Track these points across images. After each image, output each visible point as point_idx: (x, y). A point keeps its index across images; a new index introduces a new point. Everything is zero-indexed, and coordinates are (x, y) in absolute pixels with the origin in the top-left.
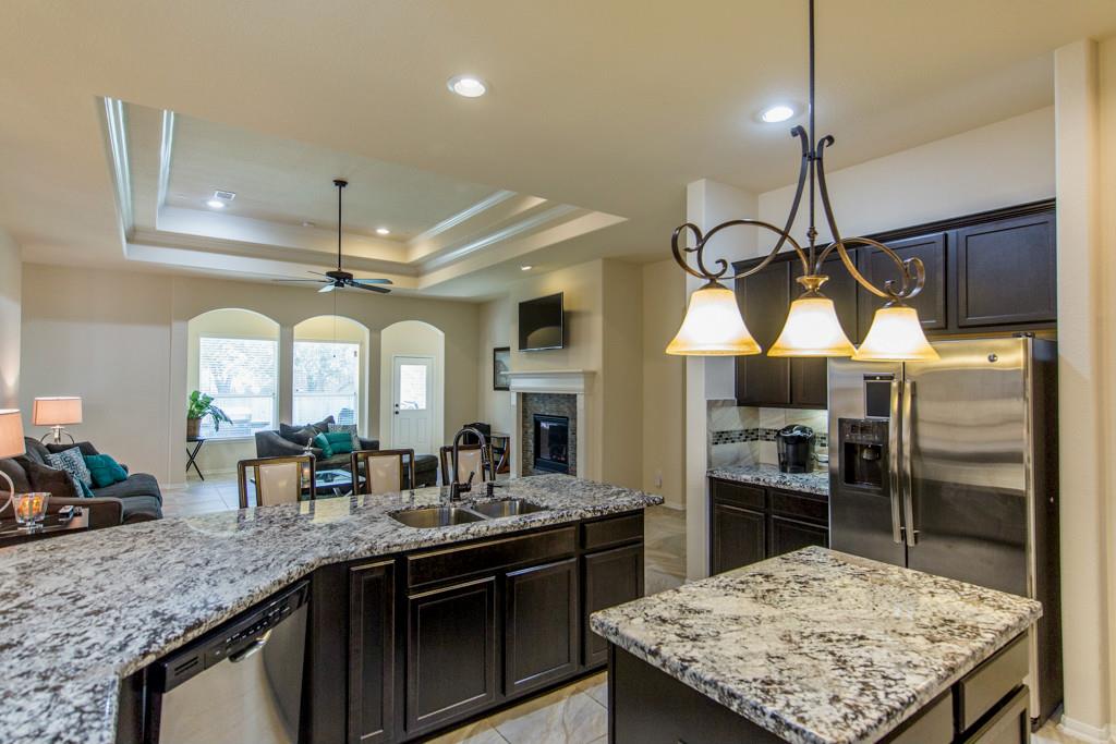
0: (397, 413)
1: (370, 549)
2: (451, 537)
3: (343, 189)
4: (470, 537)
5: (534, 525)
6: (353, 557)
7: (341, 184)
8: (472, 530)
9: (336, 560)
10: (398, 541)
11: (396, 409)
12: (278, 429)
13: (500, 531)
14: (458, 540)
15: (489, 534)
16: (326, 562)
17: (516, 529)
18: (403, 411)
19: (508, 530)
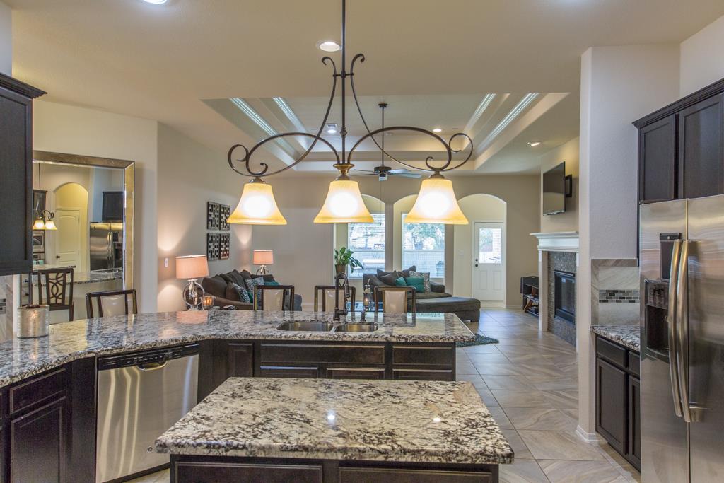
0: (477, 266)
1: (237, 335)
2: (285, 337)
3: (385, 109)
4: (298, 339)
5: (345, 339)
6: (227, 338)
7: (383, 106)
8: (299, 335)
9: (219, 337)
10: (253, 333)
11: (476, 263)
12: (376, 273)
13: (319, 339)
14: (290, 339)
15: (311, 339)
16: (213, 337)
17: (331, 340)
18: (482, 264)
19: (326, 339)
